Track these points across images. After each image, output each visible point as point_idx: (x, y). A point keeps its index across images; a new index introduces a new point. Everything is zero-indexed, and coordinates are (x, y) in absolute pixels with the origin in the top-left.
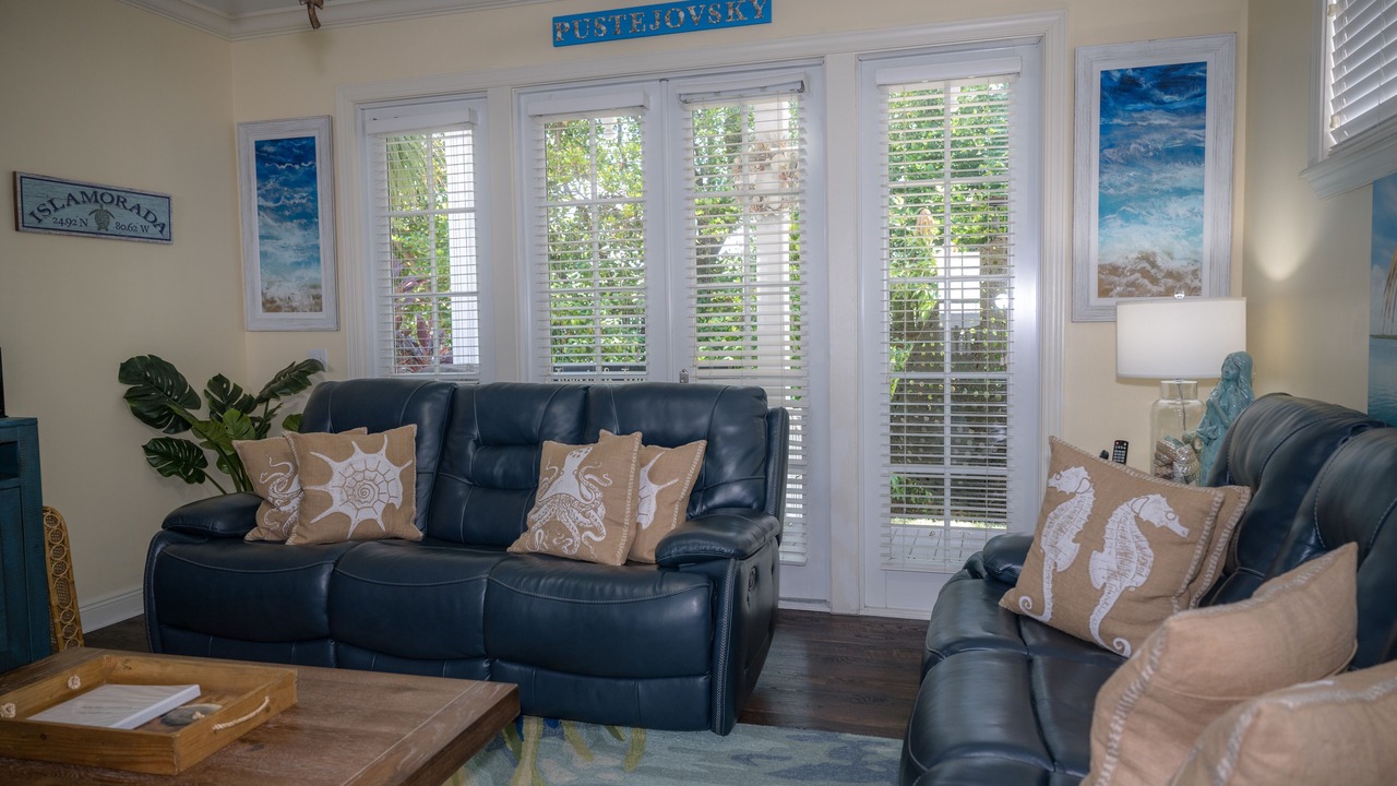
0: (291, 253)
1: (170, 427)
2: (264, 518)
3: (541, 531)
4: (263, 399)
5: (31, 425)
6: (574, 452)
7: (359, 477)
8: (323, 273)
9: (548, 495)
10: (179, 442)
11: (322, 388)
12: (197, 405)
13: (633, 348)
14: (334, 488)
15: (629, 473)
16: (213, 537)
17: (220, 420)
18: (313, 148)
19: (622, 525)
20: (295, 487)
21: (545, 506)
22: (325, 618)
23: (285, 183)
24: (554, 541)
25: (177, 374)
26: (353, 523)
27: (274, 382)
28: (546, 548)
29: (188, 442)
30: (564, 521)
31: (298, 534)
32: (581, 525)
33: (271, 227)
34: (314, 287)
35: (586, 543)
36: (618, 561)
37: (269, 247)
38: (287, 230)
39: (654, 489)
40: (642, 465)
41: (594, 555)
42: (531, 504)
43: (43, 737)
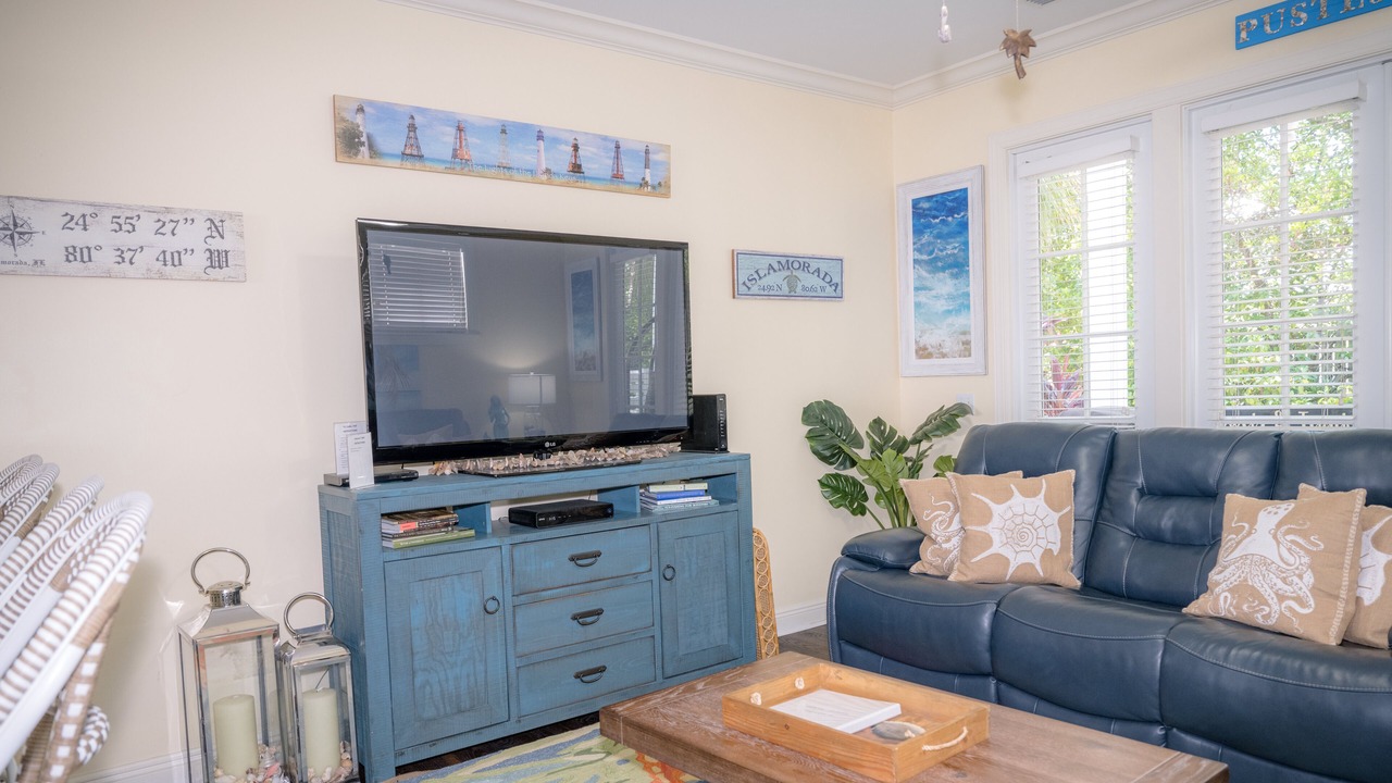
0: (943, 302)
1: (841, 464)
2: (926, 551)
3: (1226, 594)
4: (917, 441)
5: (746, 458)
6: (1270, 509)
7: (1018, 521)
8: (973, 320)
9: (1236, 554)
10: (846, 478)
11: (976, 431)
12: (861, 446)
13: (1301, 390)
14: (993, 529)
15: (1347, 537)
16: (883, 567)
17: (880, 459)
18: (966, 199)
19: (1337, 597)
20: (955, 526)
21: (1233, 567)
22: (987, 656)
23: (939, 236)
24: (1245, 607)
25: (845, 417)
26: (1011, 565)
27: (926, 424)
28: (1234, 614)
29: (853, 478)
30: (1257, 586)
31: (959, 571)
32: (1280, 592)
33: (925, 279)
34: (964, 333)
35: (1288, 614)
36: (1332, 640)
37: (923, 297)
38: (939, 280)
39: (1381, 558)
40: (1364, 529)
41: (1297, 628)
42: (1214, 563)
43: (787, 727)
